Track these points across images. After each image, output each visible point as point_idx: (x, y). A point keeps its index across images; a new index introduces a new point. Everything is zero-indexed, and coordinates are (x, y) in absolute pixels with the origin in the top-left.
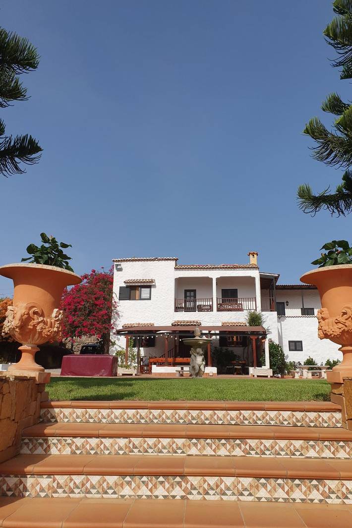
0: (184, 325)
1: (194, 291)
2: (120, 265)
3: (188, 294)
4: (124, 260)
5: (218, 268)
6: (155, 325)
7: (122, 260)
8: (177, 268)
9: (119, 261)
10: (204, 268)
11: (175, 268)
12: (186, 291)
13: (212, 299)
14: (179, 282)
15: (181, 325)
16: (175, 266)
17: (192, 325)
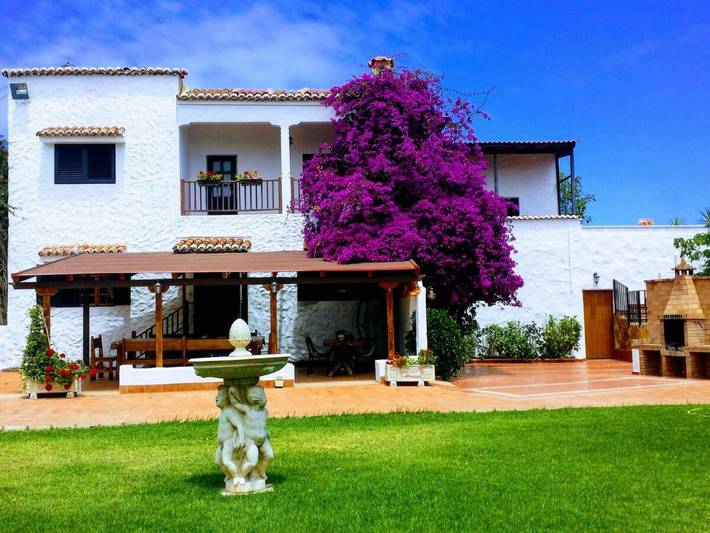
0: (206, 251)
1: (233, 160)
2: (24, 86)
3: (217, 166)
4: (35, 73)
5: (295, 99)
6: (129, 250)
7: (28, 73)
8: (186, 99)
9: (20, 74)
10: (258, 99)
11: (179, 98)
12: (211, 160)
13: (280, 180)
14: (192, 134)
15: (199, 252)
16: (177, 93)
17: (228, 250)
